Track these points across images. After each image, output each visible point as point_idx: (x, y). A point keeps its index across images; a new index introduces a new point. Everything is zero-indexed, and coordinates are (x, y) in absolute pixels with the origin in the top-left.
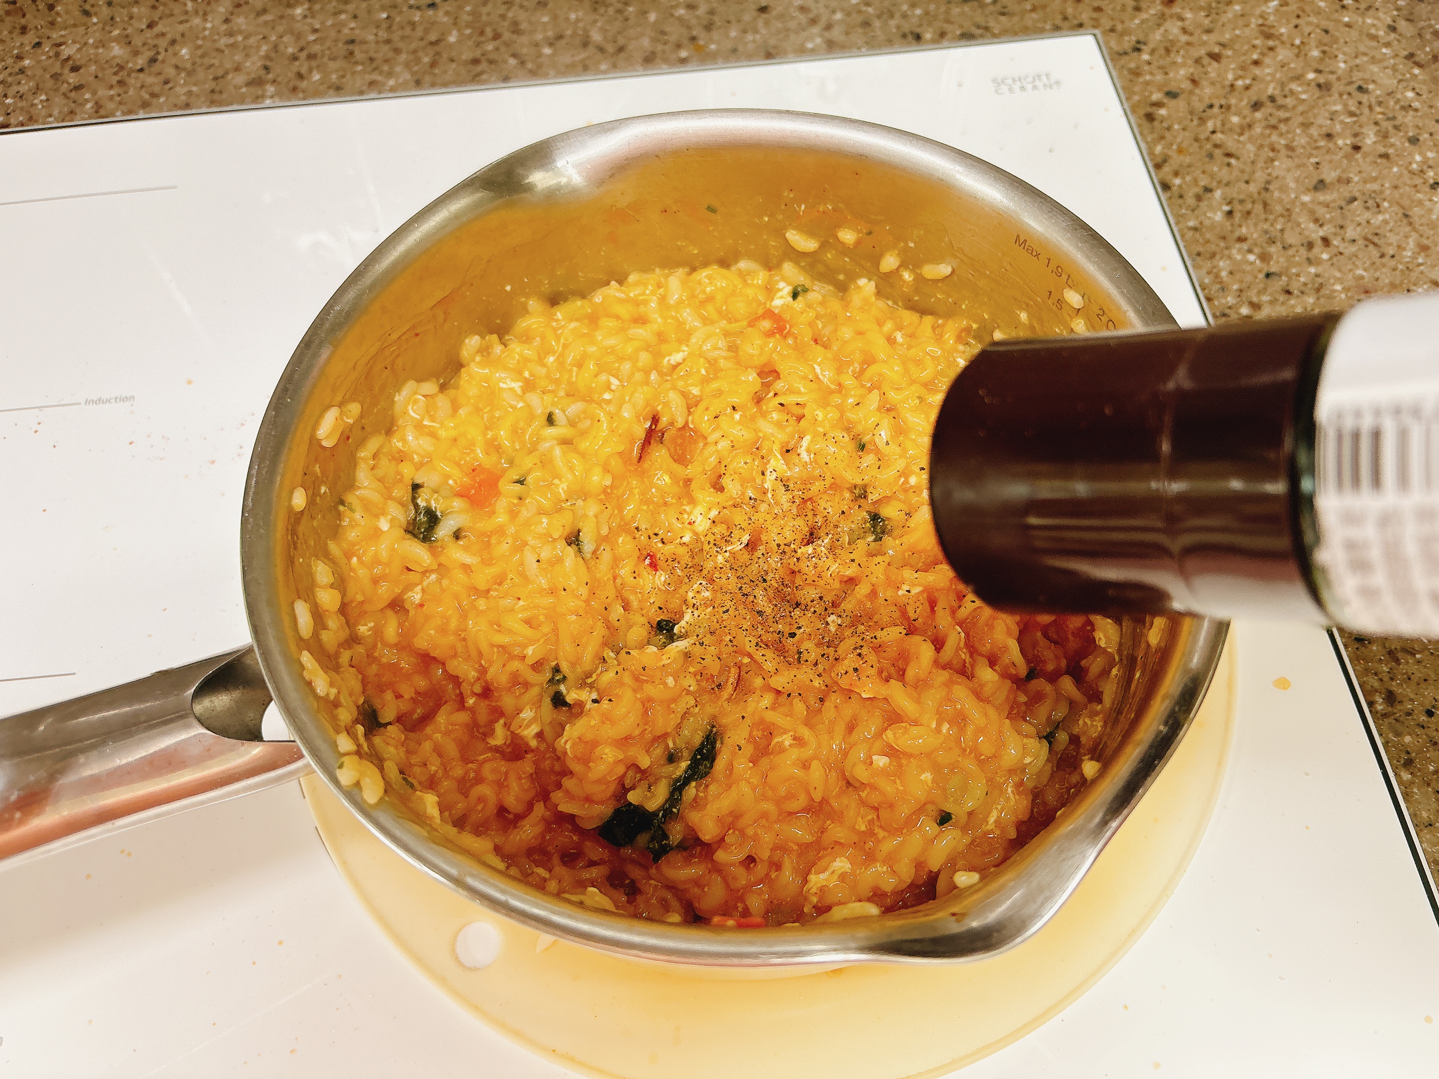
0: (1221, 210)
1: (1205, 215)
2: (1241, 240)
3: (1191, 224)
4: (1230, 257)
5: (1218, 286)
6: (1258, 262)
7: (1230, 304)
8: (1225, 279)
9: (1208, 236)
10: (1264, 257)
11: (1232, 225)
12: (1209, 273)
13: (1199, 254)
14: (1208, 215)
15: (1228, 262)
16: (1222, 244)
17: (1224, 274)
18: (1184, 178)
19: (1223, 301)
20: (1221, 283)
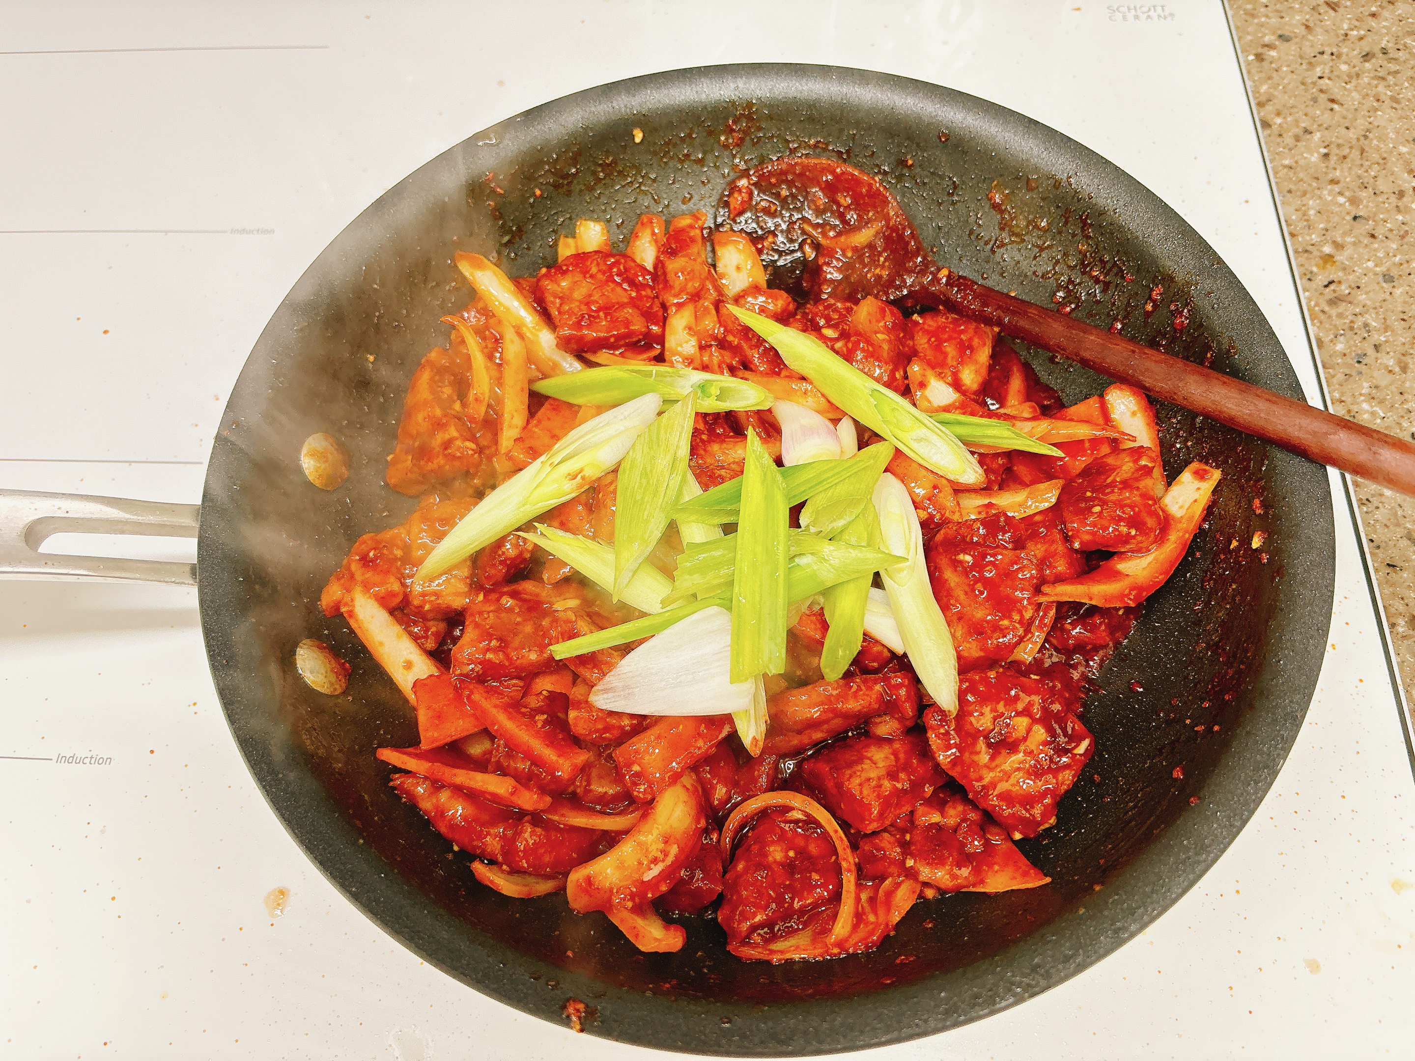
0: (1318, 152)
1: (1302, 155)
2: (1333, 182)
3: (1286, 162)
4: (1320, 197)
5: (1305, 223)
6: (1347, 204)
7: (1313, 242)
8: (1312, 217)
9: (1301, 175)
10: (1354, 201)
11: (1327, 167)
12: (1296, 210)
13: (1290, 192)
14: (1305, 155)
15: (1318, 202)
16: (1314, 184)
17: (1312, 212)
18: (1284, 118)
19: (1308, 238)
20: (1307, 220)
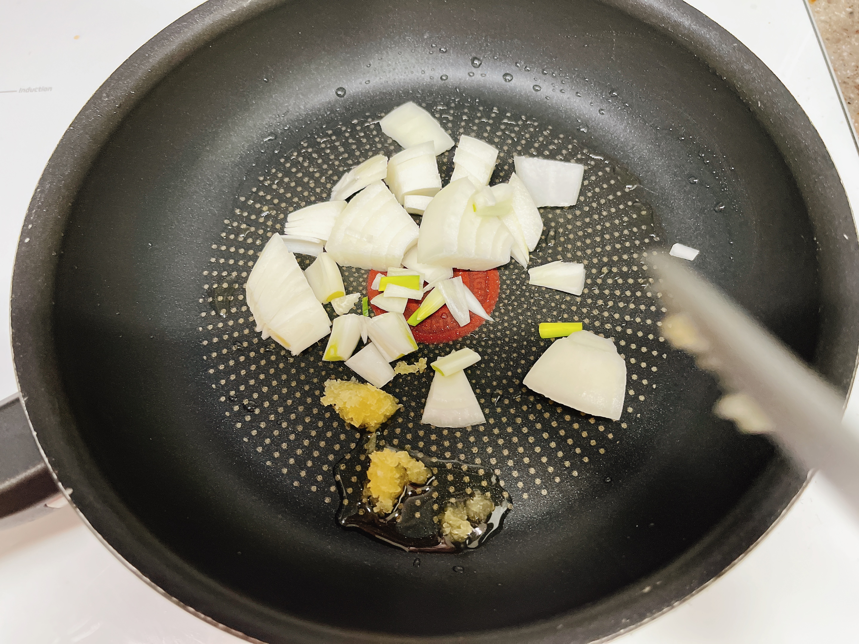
0: (845, 11)
1: (834, 13)
3: (823, 18)
4: (850, 43)
5: (841, 62)
7: (849, 75)
8: (846, 58)
9: (835, 27)
11: (853, 21)
12: (834, 52)
13: (827, 39)
14: (836, 13)
15: (849, 46)
16: (845, 34)
17: (845, 54)
19: (844, 73)
20: (843, 60)
